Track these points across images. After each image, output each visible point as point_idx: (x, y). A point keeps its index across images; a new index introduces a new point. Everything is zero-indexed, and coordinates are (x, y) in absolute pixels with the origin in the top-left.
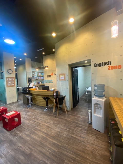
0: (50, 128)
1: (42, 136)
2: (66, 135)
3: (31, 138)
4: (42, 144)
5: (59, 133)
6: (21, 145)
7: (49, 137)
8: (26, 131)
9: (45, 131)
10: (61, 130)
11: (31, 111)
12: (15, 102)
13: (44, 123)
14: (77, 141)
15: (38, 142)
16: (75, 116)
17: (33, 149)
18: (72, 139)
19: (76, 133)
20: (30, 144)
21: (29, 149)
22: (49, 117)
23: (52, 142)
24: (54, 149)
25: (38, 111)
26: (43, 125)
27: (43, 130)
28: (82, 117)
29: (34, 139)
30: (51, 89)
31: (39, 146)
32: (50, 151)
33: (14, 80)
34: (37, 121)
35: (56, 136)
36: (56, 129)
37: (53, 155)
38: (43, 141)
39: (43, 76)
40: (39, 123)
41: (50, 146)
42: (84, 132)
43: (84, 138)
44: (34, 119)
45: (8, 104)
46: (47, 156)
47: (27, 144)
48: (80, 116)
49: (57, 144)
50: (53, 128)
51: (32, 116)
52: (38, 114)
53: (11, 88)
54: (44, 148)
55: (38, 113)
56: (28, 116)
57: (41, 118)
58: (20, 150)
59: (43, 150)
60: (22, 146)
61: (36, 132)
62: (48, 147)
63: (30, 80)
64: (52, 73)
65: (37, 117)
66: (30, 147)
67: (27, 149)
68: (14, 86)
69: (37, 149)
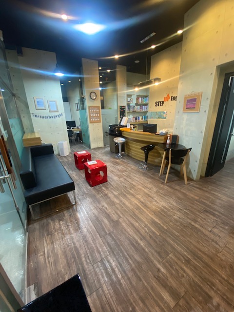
0: (150, 197)
1: (136, 204)
2: (180, 218)
3: (121, 201)
4: (135, 215)
5: (166, 210)
6: (106, 206)
7: (147, 210)
8: (115, 191)
9: (142, 199)
10: (170, 207)
11: (122, 164)
12: (101, 148)
13: (141, 187)
14: (202, 236)
15: (129, 211)
16: (206, 191)
17: (122, 216)
18: (191, 229)
19: (201, 222)
20: (117, 208)
21: (116, 214)
22: (150, 180)
23: (152, 218)
24: (153, 229)
25: (133, 167)
26: (138, 188)
27: (138, 196)
28: (224, 198)
29: (124, 204)
30: (161, 131)
31: (131, 216)
32: (146, 229)
33: (99, 111)
34: (129, 180)
35: (160, 213)
36: (161, 203)
37: (151, 237)
38: (137, 212)
39: (146, 105)
40: (133, 184)
41: (147, 223)
42: (221, 227)
43: (219, 236)
44: (125, 177)
45: (93, 149)
46: (141, 234)
47: (114, 206)
48: (219, 195)
49: (160, 225)
50: (156, 199)
51: (123, 172)
52: (133, 171)
53: (95, 124)
54: (137, 222)
55: (132, 169)
56: (118, 170)
57: (136, 178)
58: (105, 211)
59: (137, 224)
60: (108, 208)
61: (128, 196)
62: (145, 224)
63: (122, 113)
64: (168, 95)
65: (131, 176)
66: (119, 212)
67: (113, 214)
68: (100, 122)
69: (128, 220)
